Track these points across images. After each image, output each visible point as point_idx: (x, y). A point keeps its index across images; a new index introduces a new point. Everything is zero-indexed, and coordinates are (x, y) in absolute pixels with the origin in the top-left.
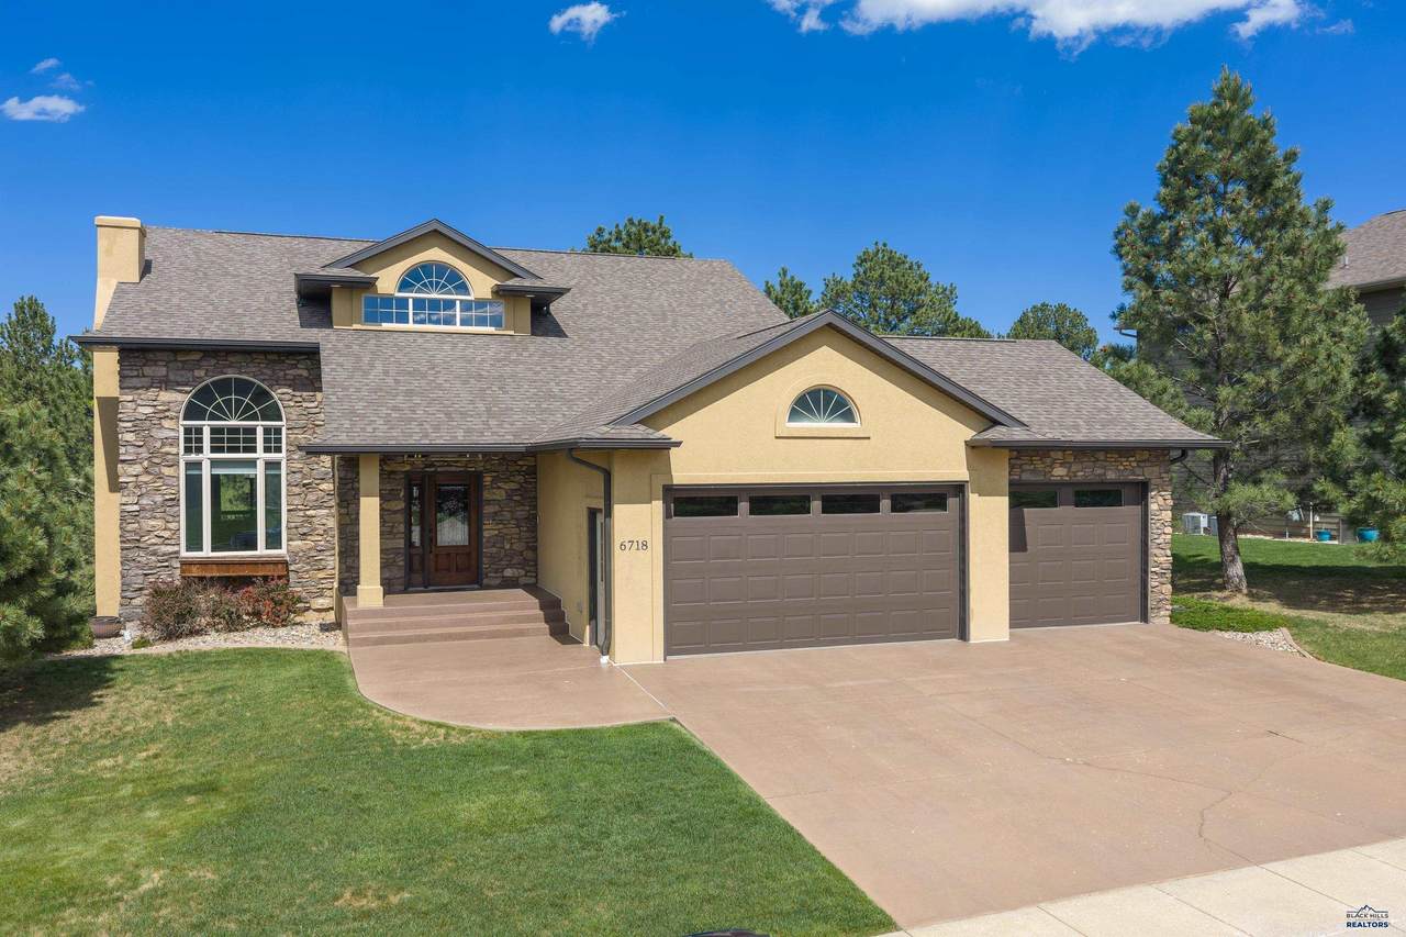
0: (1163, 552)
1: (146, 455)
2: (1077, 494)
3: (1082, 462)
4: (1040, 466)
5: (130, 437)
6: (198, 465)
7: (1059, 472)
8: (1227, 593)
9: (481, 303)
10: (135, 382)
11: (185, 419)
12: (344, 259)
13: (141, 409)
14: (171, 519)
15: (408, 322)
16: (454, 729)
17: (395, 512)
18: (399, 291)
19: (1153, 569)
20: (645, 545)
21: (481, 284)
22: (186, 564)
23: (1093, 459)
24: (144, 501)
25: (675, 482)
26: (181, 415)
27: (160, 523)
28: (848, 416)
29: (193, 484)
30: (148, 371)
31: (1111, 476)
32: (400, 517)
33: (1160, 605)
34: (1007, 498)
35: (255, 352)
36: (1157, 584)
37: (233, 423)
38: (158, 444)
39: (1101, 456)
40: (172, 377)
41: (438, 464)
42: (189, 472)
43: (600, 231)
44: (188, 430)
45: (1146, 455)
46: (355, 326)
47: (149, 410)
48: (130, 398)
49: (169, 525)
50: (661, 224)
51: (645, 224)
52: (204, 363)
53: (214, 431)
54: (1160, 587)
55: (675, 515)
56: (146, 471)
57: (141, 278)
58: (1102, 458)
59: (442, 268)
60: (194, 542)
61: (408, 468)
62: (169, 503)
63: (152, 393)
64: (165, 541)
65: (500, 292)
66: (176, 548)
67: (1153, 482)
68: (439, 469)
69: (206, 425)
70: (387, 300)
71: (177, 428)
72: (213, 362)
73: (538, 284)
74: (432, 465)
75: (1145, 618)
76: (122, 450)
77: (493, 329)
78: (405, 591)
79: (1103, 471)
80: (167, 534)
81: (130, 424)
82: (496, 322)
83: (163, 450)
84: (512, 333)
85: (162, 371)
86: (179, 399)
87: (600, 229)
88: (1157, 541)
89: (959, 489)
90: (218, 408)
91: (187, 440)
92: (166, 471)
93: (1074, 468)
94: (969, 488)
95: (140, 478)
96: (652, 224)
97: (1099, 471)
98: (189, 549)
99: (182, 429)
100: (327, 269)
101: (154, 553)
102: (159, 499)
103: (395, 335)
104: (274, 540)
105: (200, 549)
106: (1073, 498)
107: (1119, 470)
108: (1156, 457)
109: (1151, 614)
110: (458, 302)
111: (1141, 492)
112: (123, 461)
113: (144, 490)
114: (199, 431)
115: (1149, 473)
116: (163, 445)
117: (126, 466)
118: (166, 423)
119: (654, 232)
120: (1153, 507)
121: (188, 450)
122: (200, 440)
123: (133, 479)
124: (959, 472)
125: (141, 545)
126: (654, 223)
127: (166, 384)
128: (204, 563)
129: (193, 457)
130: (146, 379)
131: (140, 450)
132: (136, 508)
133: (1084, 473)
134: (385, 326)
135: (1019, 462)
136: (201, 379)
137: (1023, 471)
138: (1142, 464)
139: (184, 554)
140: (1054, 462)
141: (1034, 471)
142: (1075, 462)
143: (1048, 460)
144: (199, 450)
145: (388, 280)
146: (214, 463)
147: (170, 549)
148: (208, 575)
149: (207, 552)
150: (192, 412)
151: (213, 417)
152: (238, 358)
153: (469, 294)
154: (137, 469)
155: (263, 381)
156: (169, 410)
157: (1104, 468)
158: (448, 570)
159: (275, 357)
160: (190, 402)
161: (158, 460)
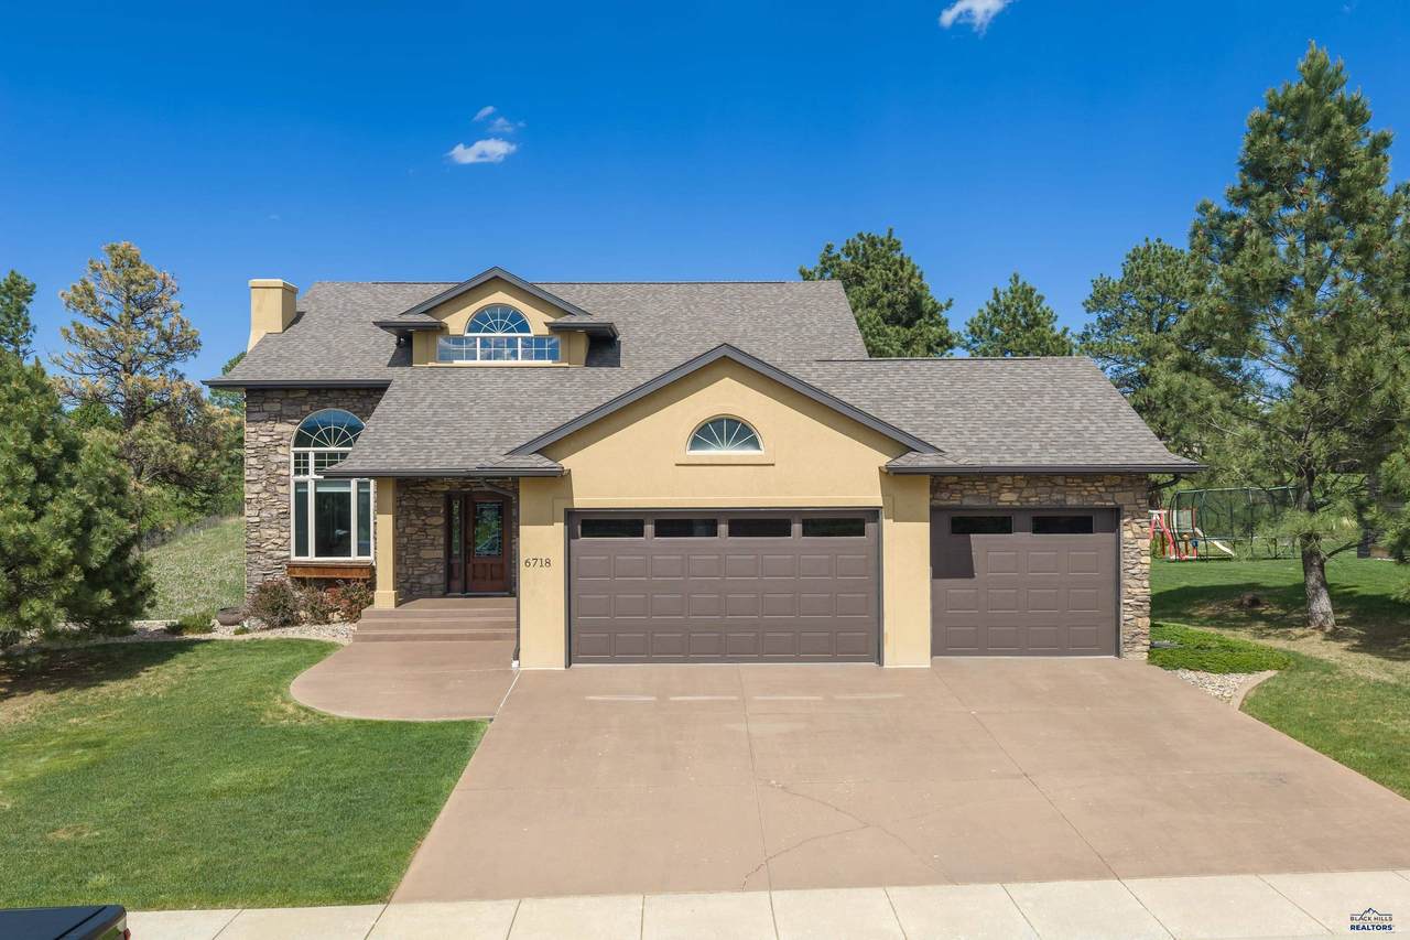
0: (1139, 583)
1: (264, 476)
2: (1035, 519)
3: (1036, 488)
4: (984, 491)
5: (253, 461)
6: (304, 484)
7: (1008, 498)
8: (1308, 630)
9: (540, 340)
10: (257, 416)
11: (295, 446)
12: (418, 307)
13: (261, 439)
14: (284, 529)
15: (475, 359)
16: (313, 713)
17: (436, 527)
18: (469, 332)
19: (1126, 601)
20: (548, 562)
21: (538, 321)
22: (292, 567)
23: (1049, 484)
24: (264, 514)
25: (576, 506)
26: (292, 443)
27: (275, 532)
28: (755, 443)
29: (301, 500)
30: (267, 407)
31: (1072, 501)
32: (440, 532)
33: (1134, 640)
34: (927, 525)
35: (349, 389)
36: (1131, 617)
37: (333, 449)
38: (274, 467)
39: (1060, 481)
40: (284, 412)
41: (472, 485)
42: (299, 490)
43: (829, 248)
44: (297, 456)
45: (1118, 480)
46: (430, 364)
47: (268, 439)
48: (253, 429)
49: (283, 534)
50: (890, 237)
51: (873, 238)
52: (309, 399)
53: (318, 455)
54: (1136, 621)
55: (583, 536)
56: (266, 490)
57: (284, 331)
58: (1062, 483)
59: (506, 310)
60: (302, 549)
61: (447, 488)
62: (282, 516)
63: (269, 426)
64: (279, 547)
65: (555, 329)
66: (287, 553)
67: (1126, 507)
68: (474, 490)
69: (311, 451)
70: (458, 340)
71: (288, 453)
72: (316, 398)
73: (586, 320)
74: (469, 486)
75: (1118, 654)
76: (247, 472)
77: (550, 361)
78: (444, 595)
79: (1063, 496)
80: (280, 541)
81: (253, 451)
82: (553, 356)
83: (278, 472)
84: (567, 365)
85: (277, 407)
86: (289, 429)
87: (828, 246)
88: (1133, 571)
89: (874, 514)
90: (320, 437)
91: (297, 464)
92: (281, 489)
93: (1025, 494)
94: (883, 513)
95: (261, 496)
96: (881, 237)
97: (1059, 497)
98: (298, 554)
99: (292, 455)
100: (404, 316)
101: (271, 557)
102: (275, 512)
103: (463, 371)
104: (364, 549)
105: (306, 554)
106: (1030, 524)
107: (1082, 496)
108: (1131, 481)
109: (1124, 649)
110: (520, 340)
111: (1113, 518)
112: (248, 481)
113: (263, 505)
114: (306, 456)
115: (1122, 498)
116: (278, 467)
117: (250, 485)
118: (280, 450)
119: (883, 245)
120: (1127, 534)
121: (297, 472)
122: (306, 464)
123: (255, 496)
124: (874, 498)
125: (261, 550)
126: (884, 235)
127: (280, 417)
128: (305, 567)
129: (301, 478)
130: (265, 414)
131: (261, 472)
132: (257, 519)
133: (1037, 498)
134: (457, 363)
135: (958, 487)
136: (307, 413)
137: (963, 496)
138: (1112, 489)
139: (294, 558)
140: (1001, 486)
141: (978, 496)
142: (1027, 487)
143: (995, 486)
144: (306, 472)
145: (457, 322)
146: (317, 483)
147: (283, 554)
148: (307, 576)
149: (311, 557)
150: (301, 440)
151: (317, 444)
152: (336, 394)
153: (529, 332)
154: (258, 488)
155: (355, 413)
156: (282, 439)
157: (1064, 493)
158: (484, 578)
159: (365, 393)
160: (299, 433)
161: (274, 480)
